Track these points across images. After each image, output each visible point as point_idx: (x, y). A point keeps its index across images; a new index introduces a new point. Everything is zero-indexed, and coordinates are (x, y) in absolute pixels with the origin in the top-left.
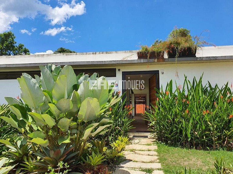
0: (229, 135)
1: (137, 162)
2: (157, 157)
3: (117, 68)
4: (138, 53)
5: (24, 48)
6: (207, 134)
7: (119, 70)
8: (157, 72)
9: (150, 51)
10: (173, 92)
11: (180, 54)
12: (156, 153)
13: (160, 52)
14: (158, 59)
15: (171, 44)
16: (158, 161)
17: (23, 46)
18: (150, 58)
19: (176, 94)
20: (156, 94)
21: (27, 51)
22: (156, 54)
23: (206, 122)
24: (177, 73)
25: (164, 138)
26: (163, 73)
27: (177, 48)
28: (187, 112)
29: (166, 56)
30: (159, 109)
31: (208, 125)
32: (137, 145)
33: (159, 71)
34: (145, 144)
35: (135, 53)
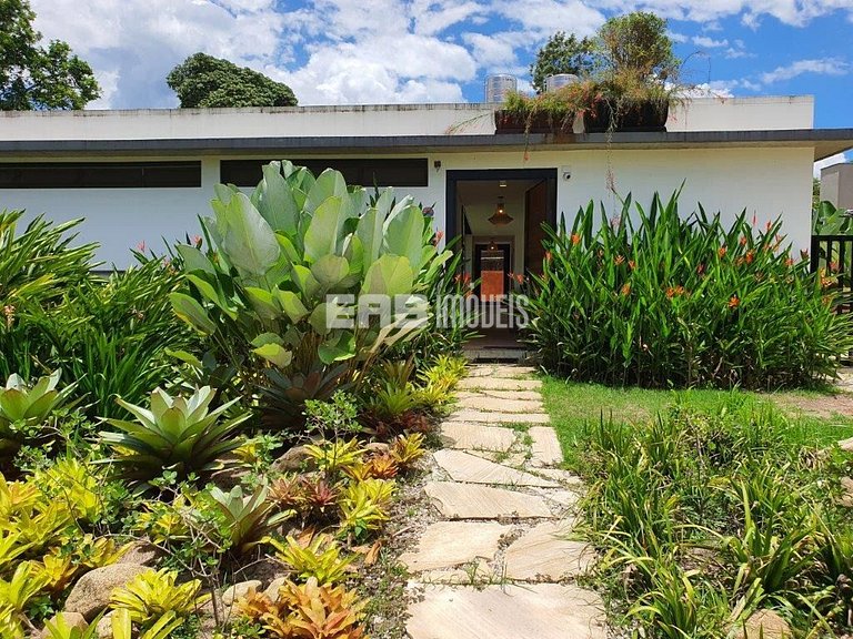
0: (728, 352)
1: (491, 411)
2: (541, 404)
3: (431, 158)
4: (497, 114)
5: (70, 57)
6: (673, 348)
7: (438, 164)
8: (551, 174)
9: (534, 109)
10: (594, 236)
11: (619, 124)
12: (539, 396)
13: (563, 114)
14: (556, 134)
15: (596, 88)
16: (543, 409)
17: (66, 48)
18: (531, 132)
19: (601, 240)
20: (545, 243)
21: (84, 72)
22: (550, 120)
23: (672, 318)
24: (610, 177)
25: (562, 360)
26: (569, 177)
27: (613, 103)
28: (625, 290)
29: (579, 128)
30: (552, 285)
31: (677, 325)
32: (489, 379)
33: (556, 169)
34: (509, 375)
35: (486, 112)
